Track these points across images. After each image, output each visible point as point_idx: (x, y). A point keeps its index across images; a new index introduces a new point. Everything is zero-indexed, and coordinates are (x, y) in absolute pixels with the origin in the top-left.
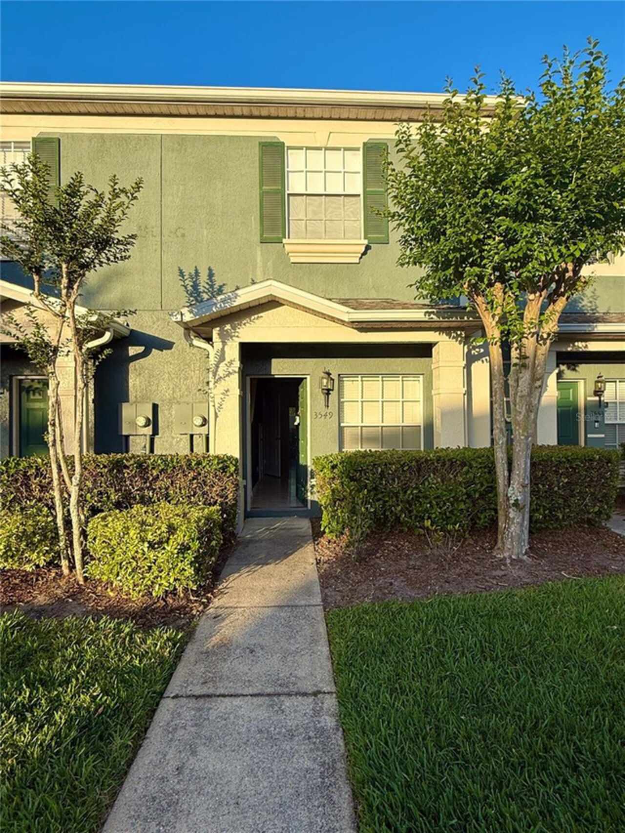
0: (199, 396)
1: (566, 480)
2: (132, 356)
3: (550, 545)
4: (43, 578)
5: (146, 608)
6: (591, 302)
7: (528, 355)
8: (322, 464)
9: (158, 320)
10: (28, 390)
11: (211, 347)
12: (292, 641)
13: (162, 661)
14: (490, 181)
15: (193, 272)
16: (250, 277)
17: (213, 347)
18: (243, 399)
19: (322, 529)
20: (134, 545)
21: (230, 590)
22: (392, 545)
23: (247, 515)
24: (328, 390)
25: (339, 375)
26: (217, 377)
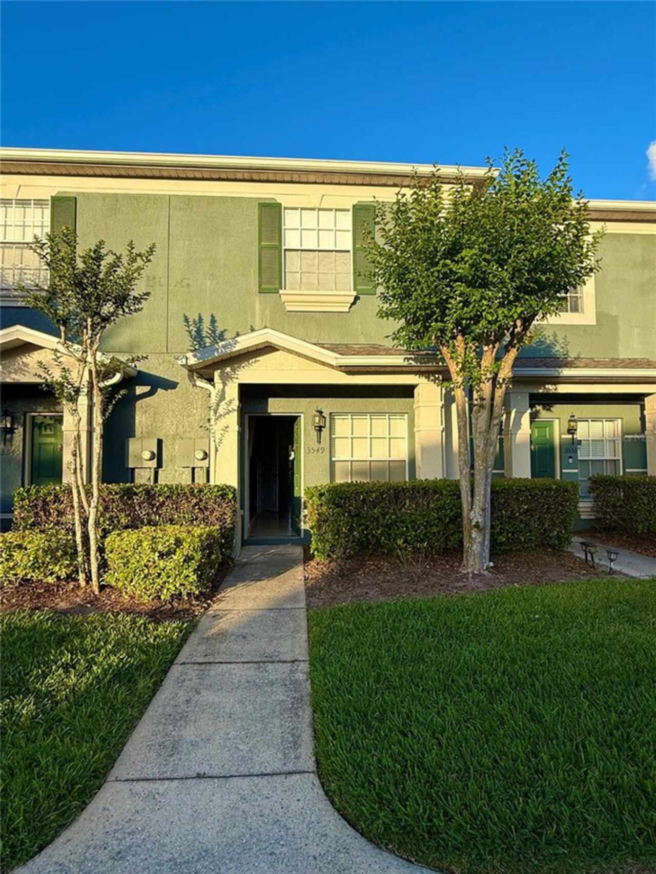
0: (201, 432)
1: (526, 507)
2: (139, 395)
3: (512, 565)
4: (63, 589)
5: (155, 610)
6: (562, 348)
7: (484, 397)
8: (311, 493)
9: (164, 362)
10: (41, 426)
11: (212, 387)
12: (278, 631)
13: (172, 642)
14: (449, 253)
15: (197, 319)
16: (250, 323)
17: (214, 387)
18: (241, 435)
19: (311, 552)
20: (147, 555)
21: (227, 599)
22: (373, 564)
23: (244, 543)
24: (321, 427)
25: (331, 414)
26: (218, 415)
